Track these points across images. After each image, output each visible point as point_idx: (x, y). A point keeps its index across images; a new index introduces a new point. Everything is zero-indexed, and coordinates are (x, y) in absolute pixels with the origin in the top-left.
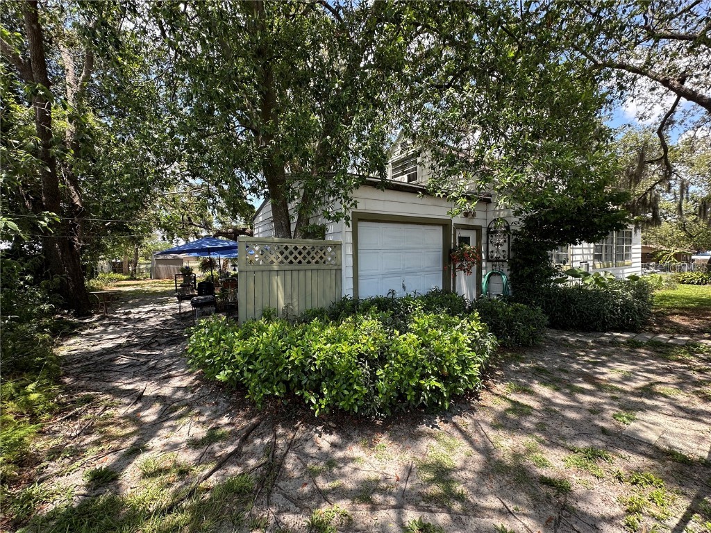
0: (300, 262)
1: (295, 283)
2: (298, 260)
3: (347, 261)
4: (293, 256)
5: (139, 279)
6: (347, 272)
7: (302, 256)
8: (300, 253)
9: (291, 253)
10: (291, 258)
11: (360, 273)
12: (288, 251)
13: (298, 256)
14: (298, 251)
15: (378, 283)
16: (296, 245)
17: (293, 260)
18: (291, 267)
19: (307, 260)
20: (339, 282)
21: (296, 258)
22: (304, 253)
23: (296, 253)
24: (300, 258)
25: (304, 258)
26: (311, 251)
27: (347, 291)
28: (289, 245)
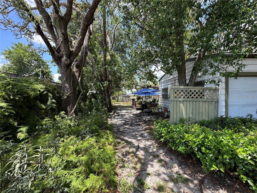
0: (197, 97)
1: (194, 107)
2: (196, 96)
3: (222, 98)
4: (194, 94)
5: (119, 102)
6: (222, 103)
7: (198, 94)
8: (197, 93)
9: (193, 93)
10: (193, 95)
11: (229, 104)
12: (192, 92)
13: (196, 94)
14: (196, 92)
15: (239, 109)
16: (195, 89)
17: (194, 96)
18: (193, 99)
19: (200, 97)
20: (217, 108)
21: (195, 95)
22: (199, 93)
23: (195, 93)
24: (197, 95)
25: (199, 95)
26: (202, 92)
27: (222, 112)
28: (192, 90)
